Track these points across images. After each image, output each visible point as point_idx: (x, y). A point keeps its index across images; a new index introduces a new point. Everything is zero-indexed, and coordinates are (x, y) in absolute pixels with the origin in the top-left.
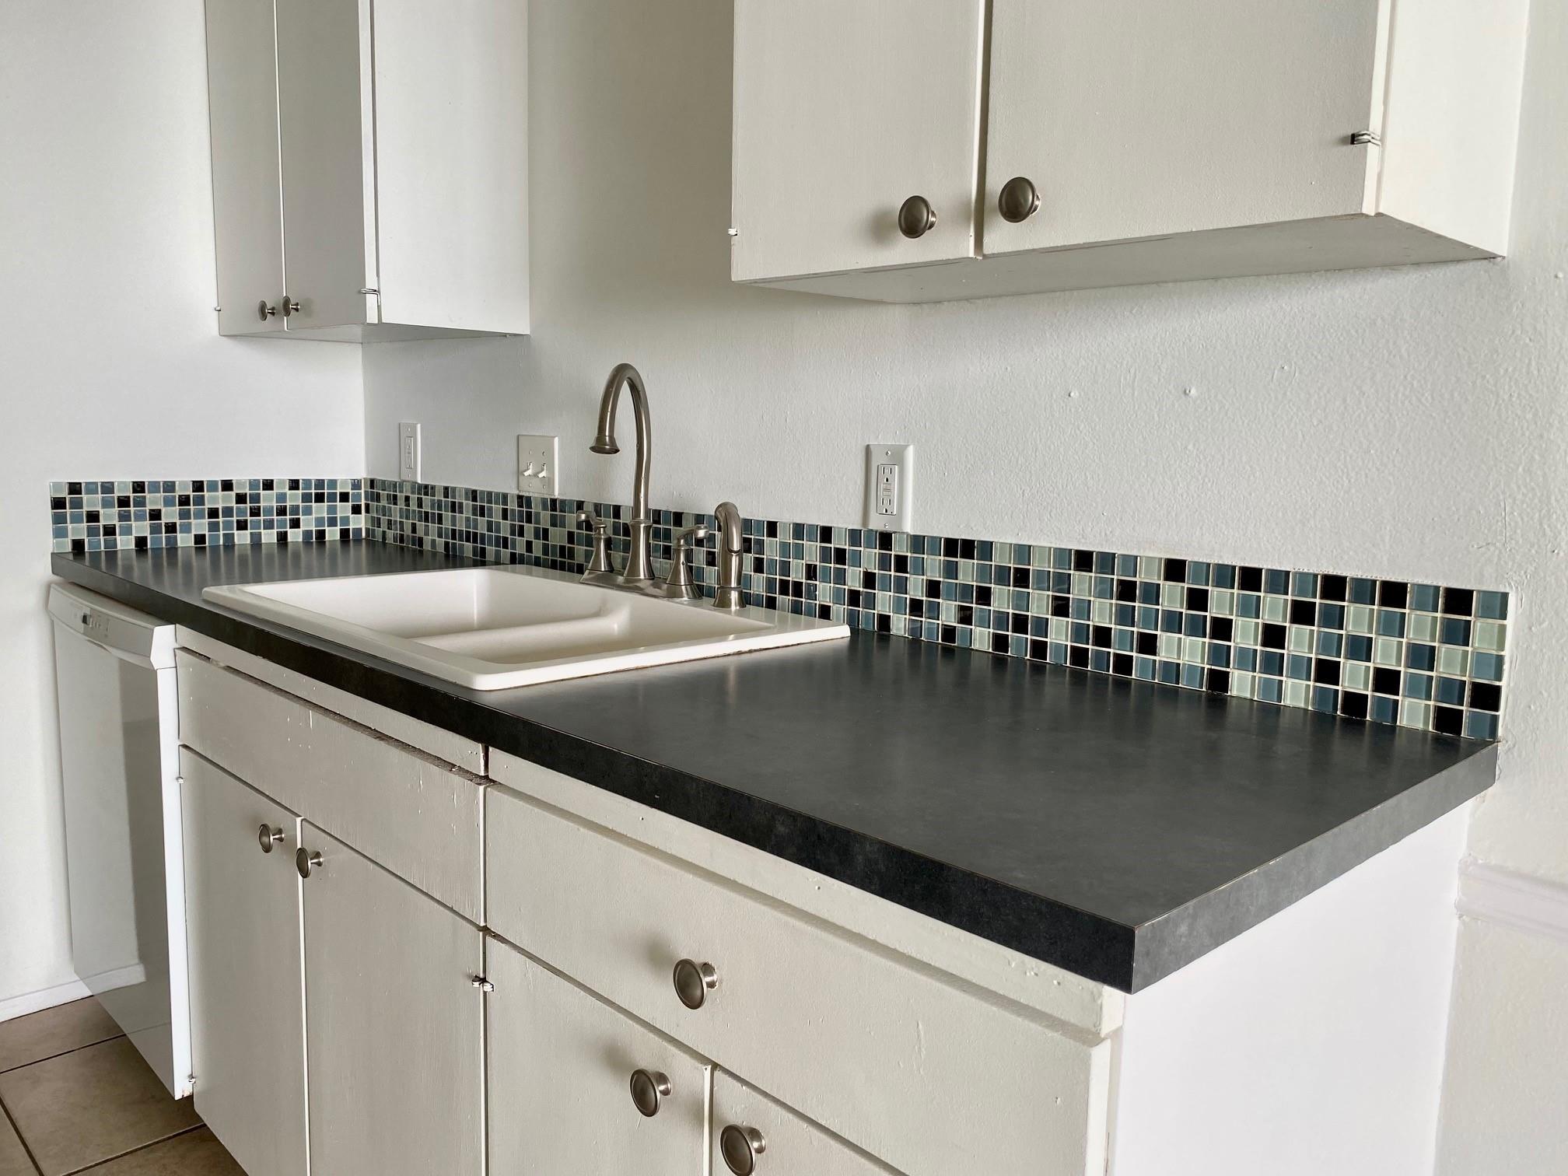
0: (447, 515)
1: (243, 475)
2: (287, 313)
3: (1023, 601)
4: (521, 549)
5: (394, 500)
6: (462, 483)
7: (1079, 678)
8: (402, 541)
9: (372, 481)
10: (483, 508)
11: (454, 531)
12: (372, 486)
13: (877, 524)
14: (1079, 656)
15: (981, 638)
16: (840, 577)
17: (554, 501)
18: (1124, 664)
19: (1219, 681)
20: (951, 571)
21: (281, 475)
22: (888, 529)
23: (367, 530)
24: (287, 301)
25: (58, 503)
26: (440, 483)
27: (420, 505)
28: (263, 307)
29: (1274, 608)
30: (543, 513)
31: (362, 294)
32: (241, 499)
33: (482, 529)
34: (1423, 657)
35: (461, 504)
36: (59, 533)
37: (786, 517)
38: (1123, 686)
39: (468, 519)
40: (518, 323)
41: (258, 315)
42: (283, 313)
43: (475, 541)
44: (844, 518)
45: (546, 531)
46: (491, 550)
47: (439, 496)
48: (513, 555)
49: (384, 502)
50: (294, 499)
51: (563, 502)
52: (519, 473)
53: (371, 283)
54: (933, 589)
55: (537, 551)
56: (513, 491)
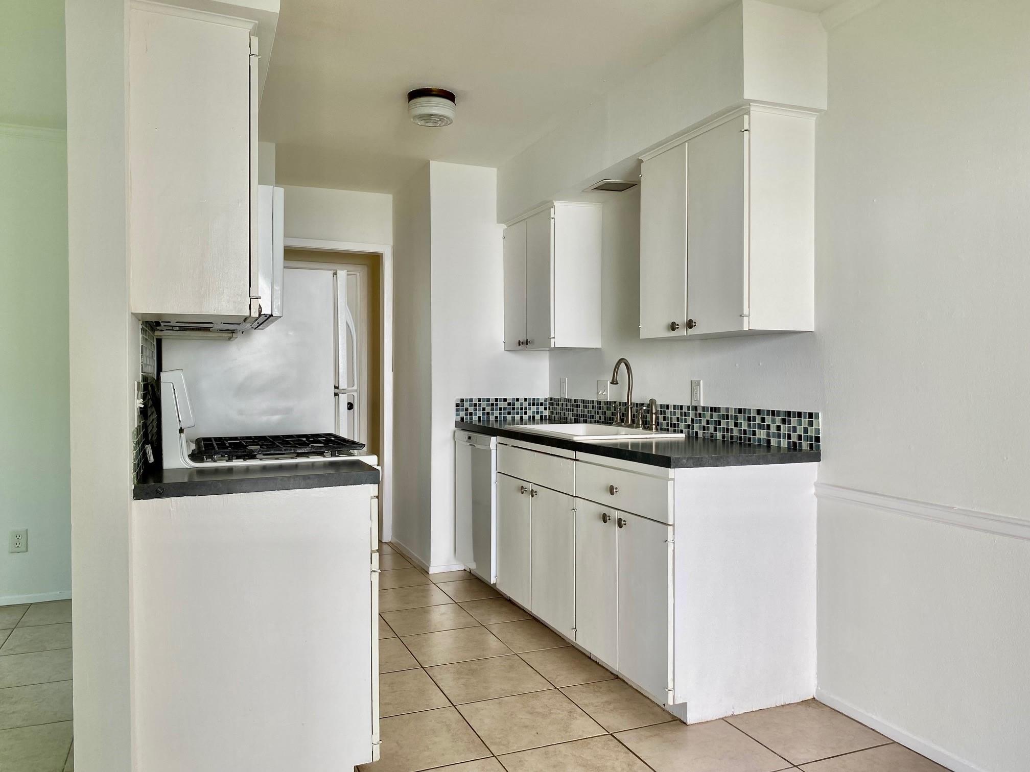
0: (575, 409)
1: (510, 397)
2: (527, 344)
3: (728, 424)
4: (598, 419)
5: (558, 405)
6: (580, 398)
7: (740, 444)
8: (560, 419)
9: (551, 398)
10: (586, 406)
11: (577, 414)
12: (551, 401)
13: (694, 404)
14: (740, 438)
15: (719, 435)
16: (685, 421)
17: (607, 402)
18: (749, 439)
19: (769, 441)
20: (712, 416)
21: (522, 396)
22: (696, 405)
23: (549, 416)
24: (527, 340)
25: (457, 405)
26: (573, 398)
27: (566, 406)
28: (520, 341)
29: (778, 421)
30: (604, 406)
31: (549, 339)
32: (509, 404)
33: (586, 413)
34: (806, 431)
35: (579, 405)
36: (457, 415)
37: (671, 403)
38: (750, 445)
39: (582, 410)
40: (597, 344)
41: (518, 345)
42: (526, 344)
43: (584, 417)
44: (686, 402)
45: (605, 412)
46: (589, 420)
47: (573, 402)
48: (595, 421)
49: (555, 406)
50: (526, 404)
51: (610, 402)
52: (598, 393)
53: (552, 335)
54: (708, 422)
55: (603, 419)
56: (595, 399)
